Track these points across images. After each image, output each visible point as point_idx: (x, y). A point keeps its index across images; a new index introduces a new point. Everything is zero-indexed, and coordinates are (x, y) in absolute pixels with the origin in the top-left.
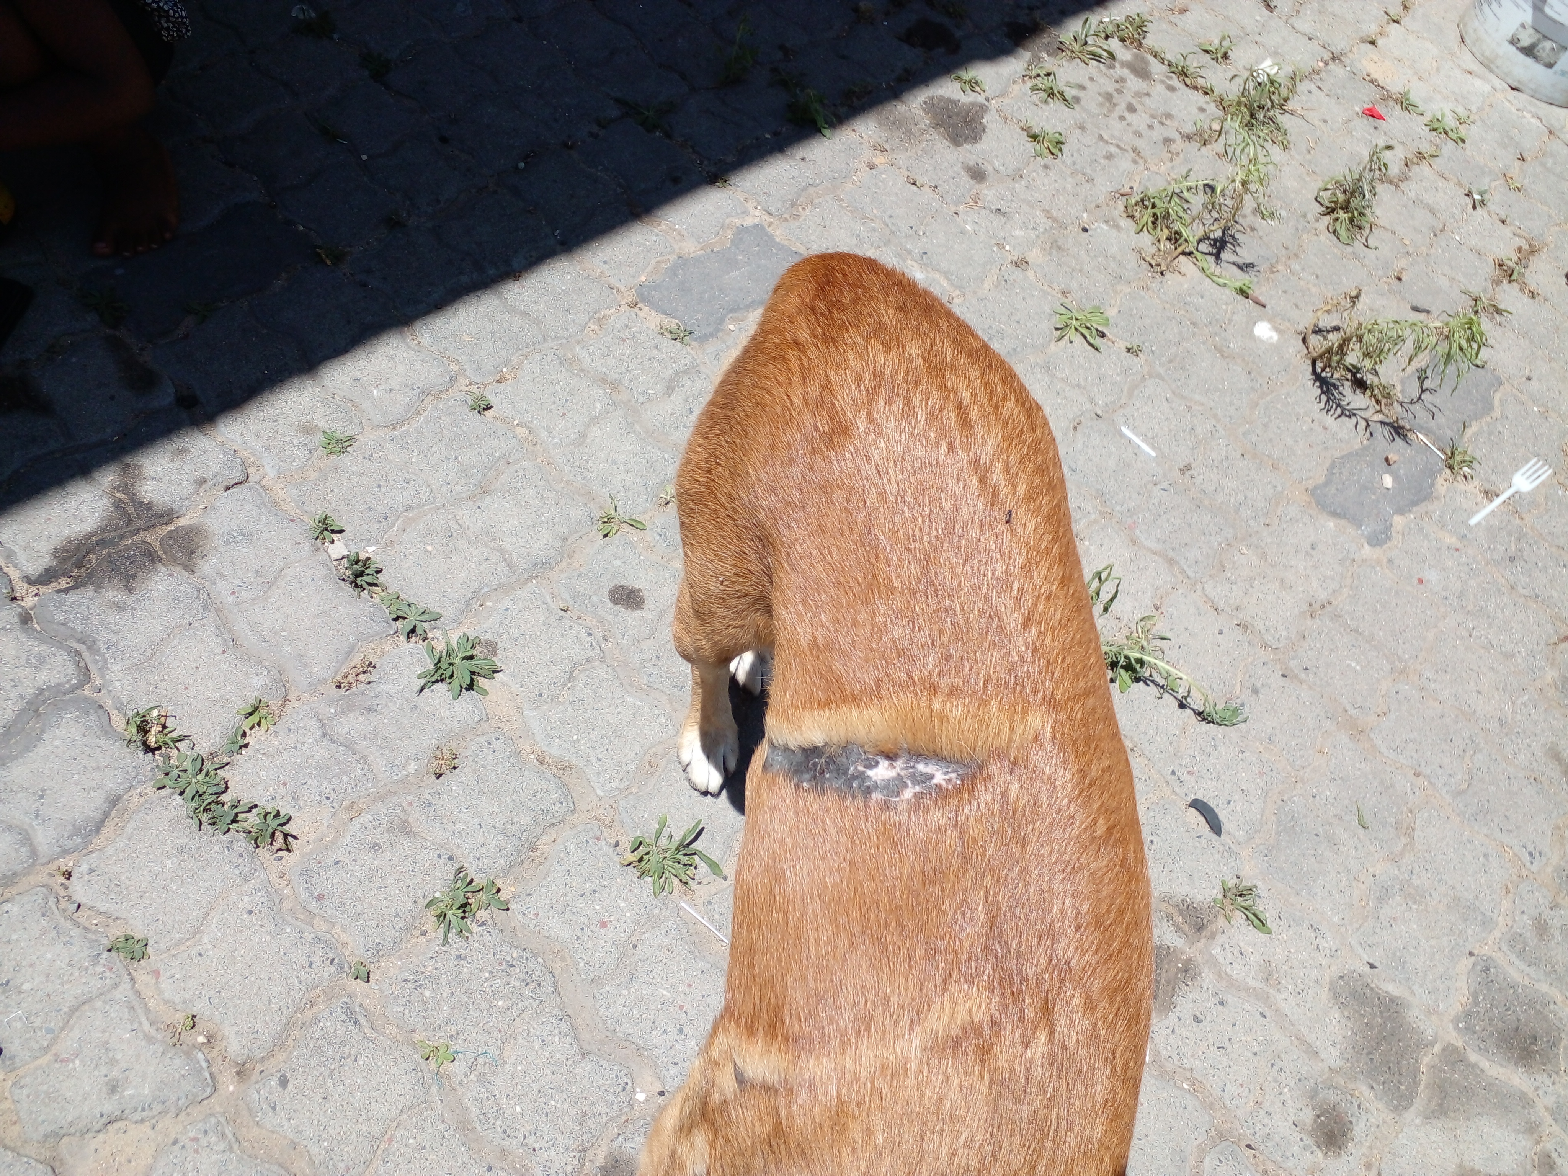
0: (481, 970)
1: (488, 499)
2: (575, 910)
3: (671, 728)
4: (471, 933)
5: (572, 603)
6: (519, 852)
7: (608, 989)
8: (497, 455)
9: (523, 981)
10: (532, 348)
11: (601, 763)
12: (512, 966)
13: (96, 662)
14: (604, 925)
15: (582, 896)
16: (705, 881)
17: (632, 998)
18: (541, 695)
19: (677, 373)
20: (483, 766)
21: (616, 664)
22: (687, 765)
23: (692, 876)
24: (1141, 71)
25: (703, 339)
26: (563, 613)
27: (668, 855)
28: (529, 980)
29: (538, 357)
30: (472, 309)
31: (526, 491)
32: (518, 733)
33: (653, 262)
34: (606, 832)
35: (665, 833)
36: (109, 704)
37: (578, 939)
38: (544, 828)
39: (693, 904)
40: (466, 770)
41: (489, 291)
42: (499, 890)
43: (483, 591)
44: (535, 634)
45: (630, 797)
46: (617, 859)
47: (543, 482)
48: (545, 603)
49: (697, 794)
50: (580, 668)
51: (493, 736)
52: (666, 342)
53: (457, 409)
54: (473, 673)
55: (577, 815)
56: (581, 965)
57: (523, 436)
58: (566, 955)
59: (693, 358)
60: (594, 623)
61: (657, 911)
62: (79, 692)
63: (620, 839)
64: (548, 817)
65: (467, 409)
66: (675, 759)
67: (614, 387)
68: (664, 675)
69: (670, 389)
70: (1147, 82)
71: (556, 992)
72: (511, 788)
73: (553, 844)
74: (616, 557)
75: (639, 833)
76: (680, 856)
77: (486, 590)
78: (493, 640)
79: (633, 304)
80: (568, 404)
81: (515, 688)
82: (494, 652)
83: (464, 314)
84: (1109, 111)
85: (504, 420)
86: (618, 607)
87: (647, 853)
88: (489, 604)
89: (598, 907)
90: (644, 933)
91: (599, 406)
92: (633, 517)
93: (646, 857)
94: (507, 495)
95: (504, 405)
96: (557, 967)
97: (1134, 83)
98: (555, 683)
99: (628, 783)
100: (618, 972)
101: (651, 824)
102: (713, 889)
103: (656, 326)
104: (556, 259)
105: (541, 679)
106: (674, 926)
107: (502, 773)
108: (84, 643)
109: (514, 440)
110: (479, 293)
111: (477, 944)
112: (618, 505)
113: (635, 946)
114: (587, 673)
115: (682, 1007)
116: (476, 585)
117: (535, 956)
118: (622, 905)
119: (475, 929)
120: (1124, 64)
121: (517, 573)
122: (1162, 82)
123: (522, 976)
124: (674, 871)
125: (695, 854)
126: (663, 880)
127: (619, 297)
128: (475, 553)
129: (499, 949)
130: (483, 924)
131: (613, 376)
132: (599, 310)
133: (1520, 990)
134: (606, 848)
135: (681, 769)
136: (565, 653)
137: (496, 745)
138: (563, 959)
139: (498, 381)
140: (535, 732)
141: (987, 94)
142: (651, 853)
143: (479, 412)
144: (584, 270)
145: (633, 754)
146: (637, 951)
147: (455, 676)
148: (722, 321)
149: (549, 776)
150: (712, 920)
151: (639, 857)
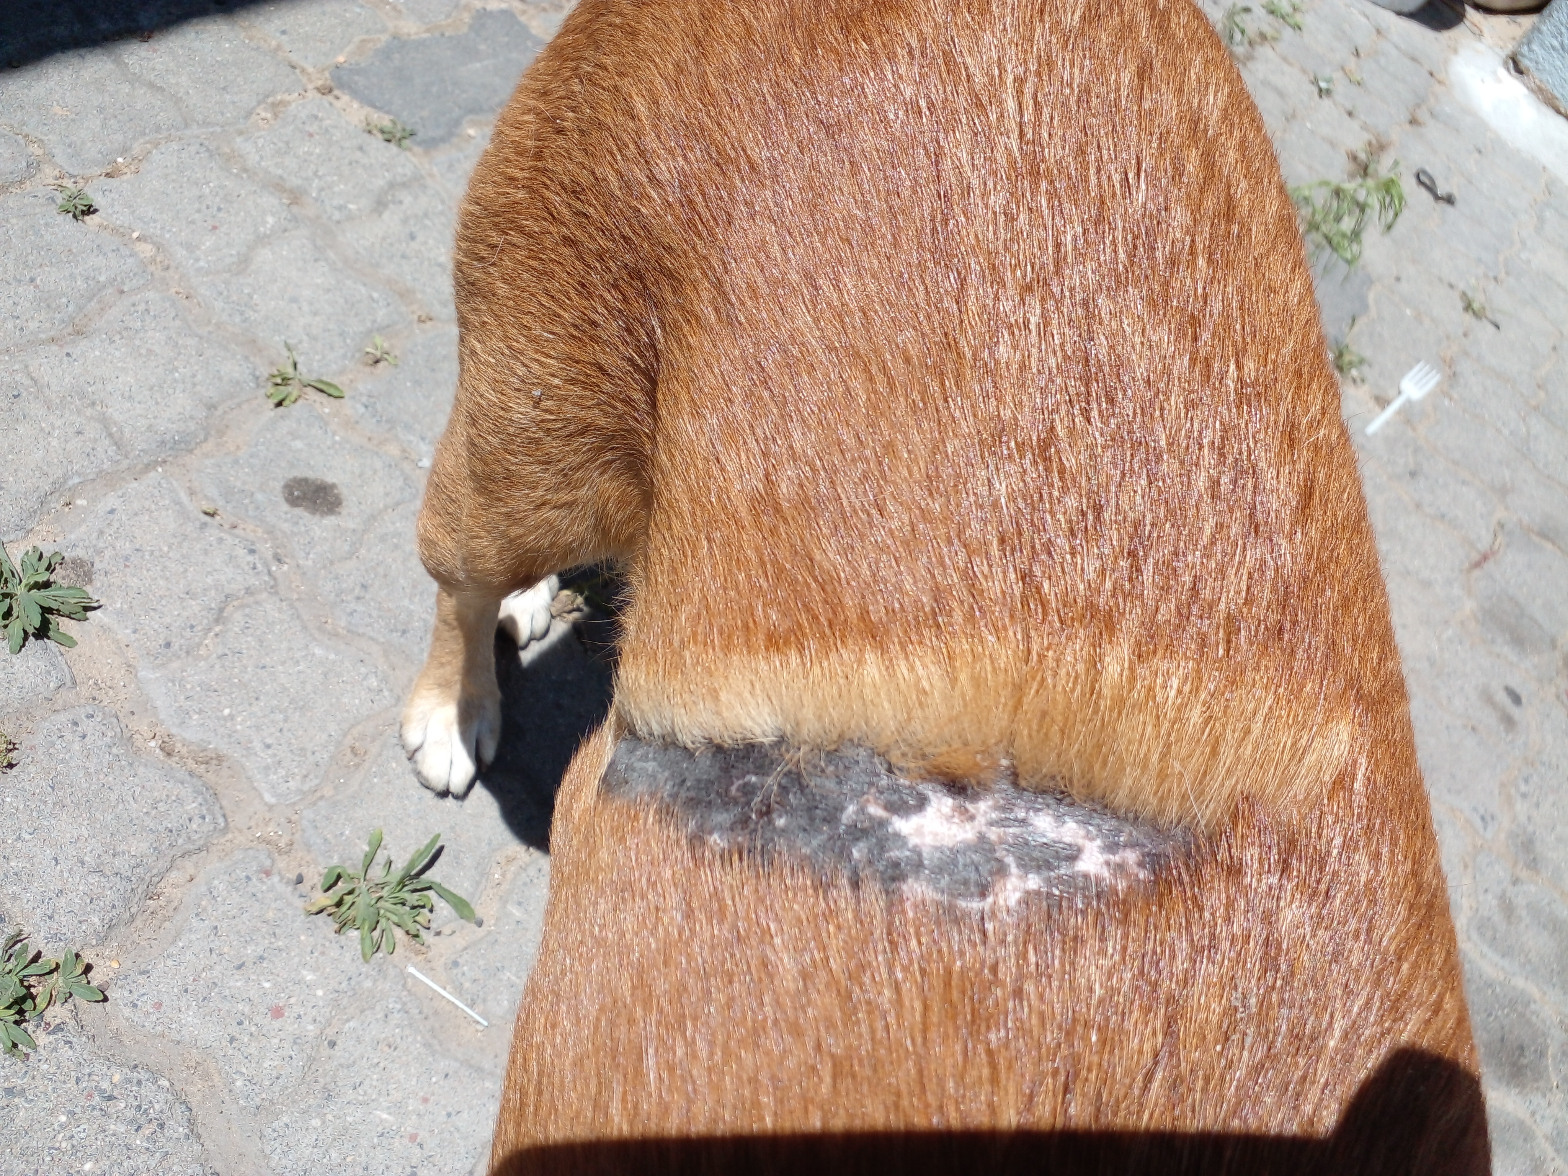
0: (52, 1112)
1: (83, 344)
2: (227, 992)
3: (386, 693)
4: (35, 1048)
5: (221, 503)
6: (127, 902)
7: (285, 1119)
8: (102, 279)
9: (131, 1122)
10: (165, 134)
11: (270, 752)
12: (111, 1098)
14: (277, 1013)
15: (239, 967)
16: (446, 930)
17: (329, 1131)
18: (168, 645)
19: (392, 185)
20: (62, 761)
21: (295, 596)
22: (416, 751)
23: (425, 924)
25: (430, 144)
26: (207, 519)
27: (385, 893)
28: (142, 1120)
29: (175, 146)
30: (70, 72)
31: (150, 334)
32: (128, 706)
33: (356, 40)
34: (281, 863)
35: (381, 857)
37: (232, 1040)
38: (173, 860)
39: (428, 967)
40: (32, 769)
41: (99, 51)
42: (88, 968)
43: (70, 483)
44: (160, 550)
45: (321, 803)
46: (299, 903)
47: (178, 323)
48: (178, 503)
49: (429, 795)
50: (236, 603)
51: (82, 713)
52: (376, 142)
53: (38, 210)
54: (50, 610)
55: (230, 836)
56: (239, 1083)
57: (148, 255)
58: (212, 1071)
59: (415, 167)
60: (260, 534)
61: (368, 984)
63: (304, 871)
64: (180, 841)
65: (53, 210)
66: (395, 741)
67: (295, 197)
68: (375, 613)
69: (380, 205)
71: (193, 1133)
72: (113, 797)
73: (189, 885)
74: (294, 435)
75: (335, 861)
76: (405, 895)
77: (76, 480)
78: (86, 558)
79: (326, 91)
80: (221, 215)
81: (124, 634)
82: (88, 577)
83: (56, 78)
85: (115, 231)
86: (298, 511)
87: (351, 892)
88: (79, 502)
89: (267, 985)
90: (348, 1021)
91: (270, 220)
92: (324, 379)
93: (348, 899)
94: (117, 337)
95: (116, 208)
96: (195, 1092)
98: (192, 627)
99: (316, 781)
100: (303, 1089)
101: (356, 845)
102: (459, 941)
103: (361, 122)
104: (207, 19)
105: (167, 620)
106: (398, 1006)
107: (97, 772)
109: (130, 260)
110: (82, 51)
111: (46, 1066)
112: (300, 360)
113: (333, 1044)
114: (247, 610)
115: (413, 1138)
116: (60, 473)
117: (155, 1075)
118: (310, 977)
119: (42, 1039)
121: (131, 455)
123: (130, 1114)
124: (395, 919)
125: (430, 888)
126: (376, 934)
127: (304, 80)
128: (59, 423)
129: (87, 1071)
130: (59, 1028)
131: (294, 181)
132: (273, 93)
133: (1498, 990)
134: (281, 888)
135: (404, 756)
136: (209, 580)
137: (87, 726)
138: (206, 1076)
139: (108, 175)
140: (159, 703)
142: (357, 892)
143: (75, 216)
144: (251, 39)
145: (324, 737)
146: (338, 1051)
147: (15, 614)
148: (457, 123)
149: (182, 774)
150: (459, 990)
151: (336, 899)
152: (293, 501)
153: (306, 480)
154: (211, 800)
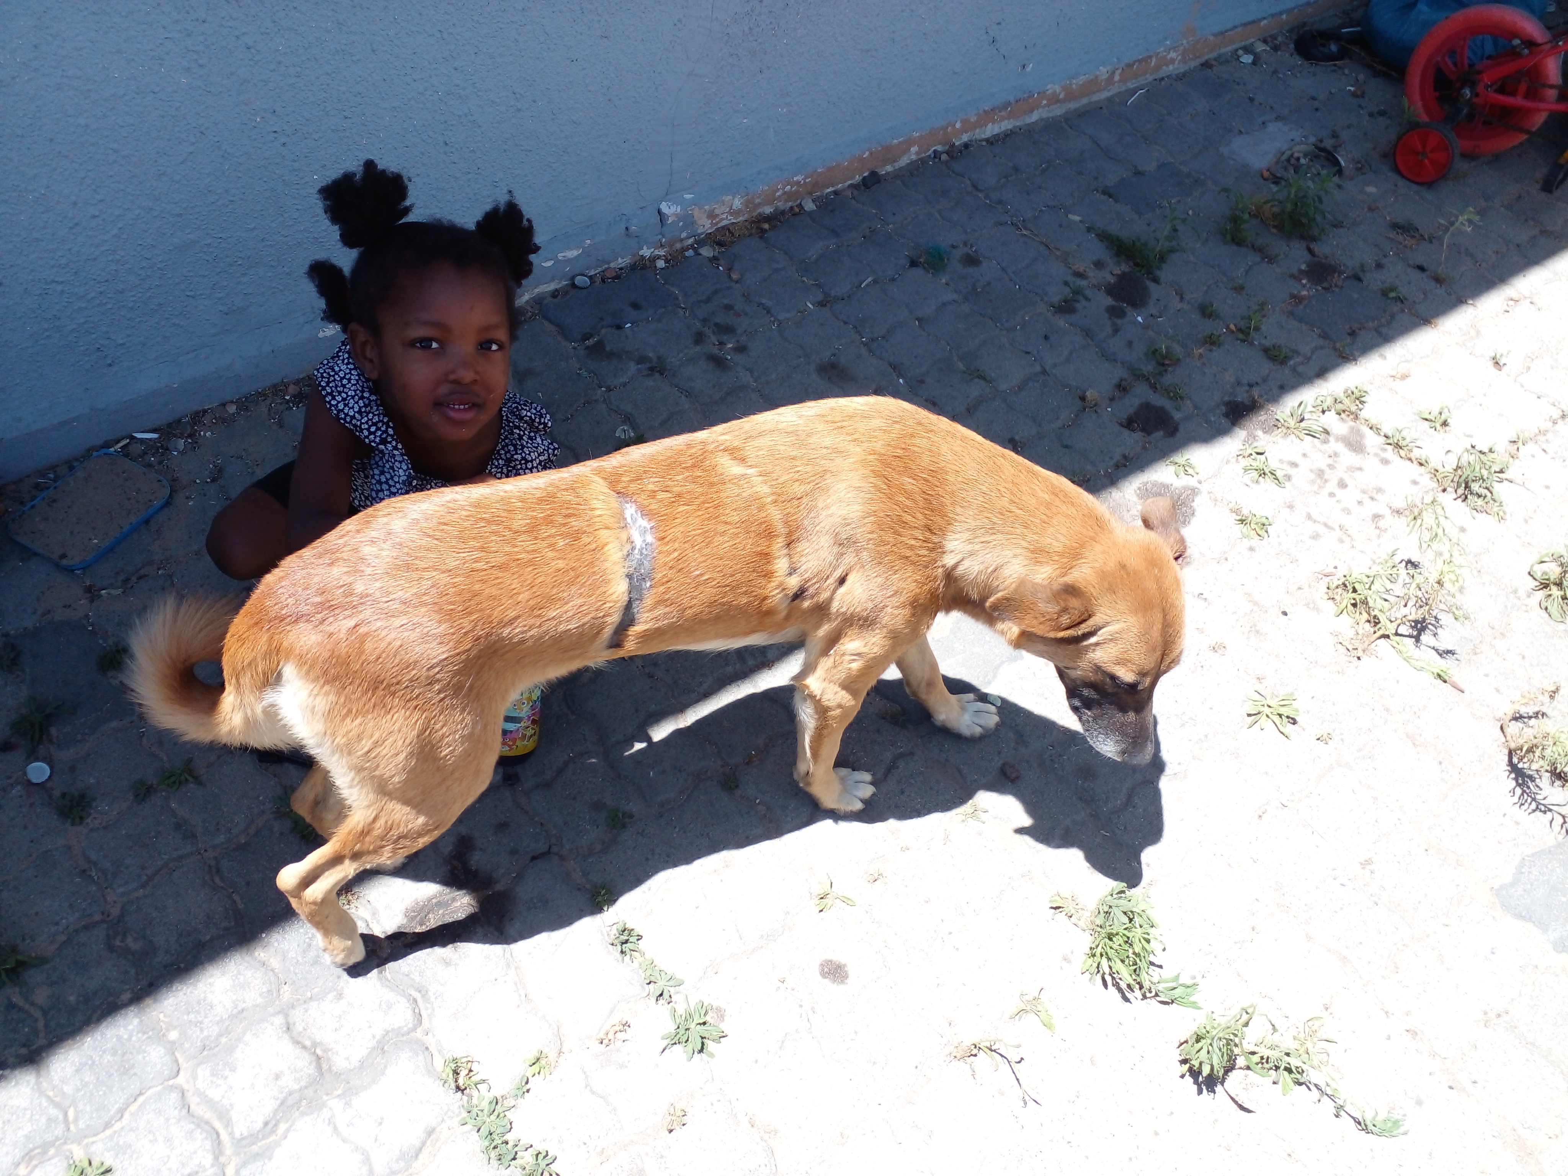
5: (789, 974)
10: (777, 733)
11: (801, 1128)
13: (427, 1009)
18: (756, 1061)
24: (1355, 445)
25: (918, 723)
26: (782, 984)
29: (782, 742)
36: (433, 1048)
40: (692, 1127)
41: (747, 680)
43: (718, 960)
44: (757, 1003)
48: (767, 974)
50: (791, 1037)
51: (715, 1096)
52: (887, 726)
53: (713, 790)
54: (702, 1038)
57: (763, 813)
59: (909, 740)
60: (806, 995)
62: (413, 1034)
65: (721, 789)
68: (860, 1050)
69: (886, 770)
70: (1360, 456)
74: (827, 931)
78: (723, 1008)
81: (737, 1053)
82: (723, 1018)
84: (1320, 487)
85: (748, 799)
86: (826, 981)
88: (721, 972)
92: (845, 894)
94: (745, 869)
95: (750, 785)
97: (1348, 457)
98: (769, 1053)
103: (880, 711)
105: (758, 1048)
107: (721, 1132)
108: (420, 992)
109: (754, 818)
112: (834, 881)
114: (796, 1043)
120: (1338, 439)
121: (746, 944)
122: (1376, 455)
136: (779, 1023)
137: (717, 1106)
139: (747, 763)
141: (1200, 477)
143: (729, 791)
147: (690, 1040)
149: (758, 1138)
152: (824, 975)
153: (831, 961)
154: (770, 1155)
